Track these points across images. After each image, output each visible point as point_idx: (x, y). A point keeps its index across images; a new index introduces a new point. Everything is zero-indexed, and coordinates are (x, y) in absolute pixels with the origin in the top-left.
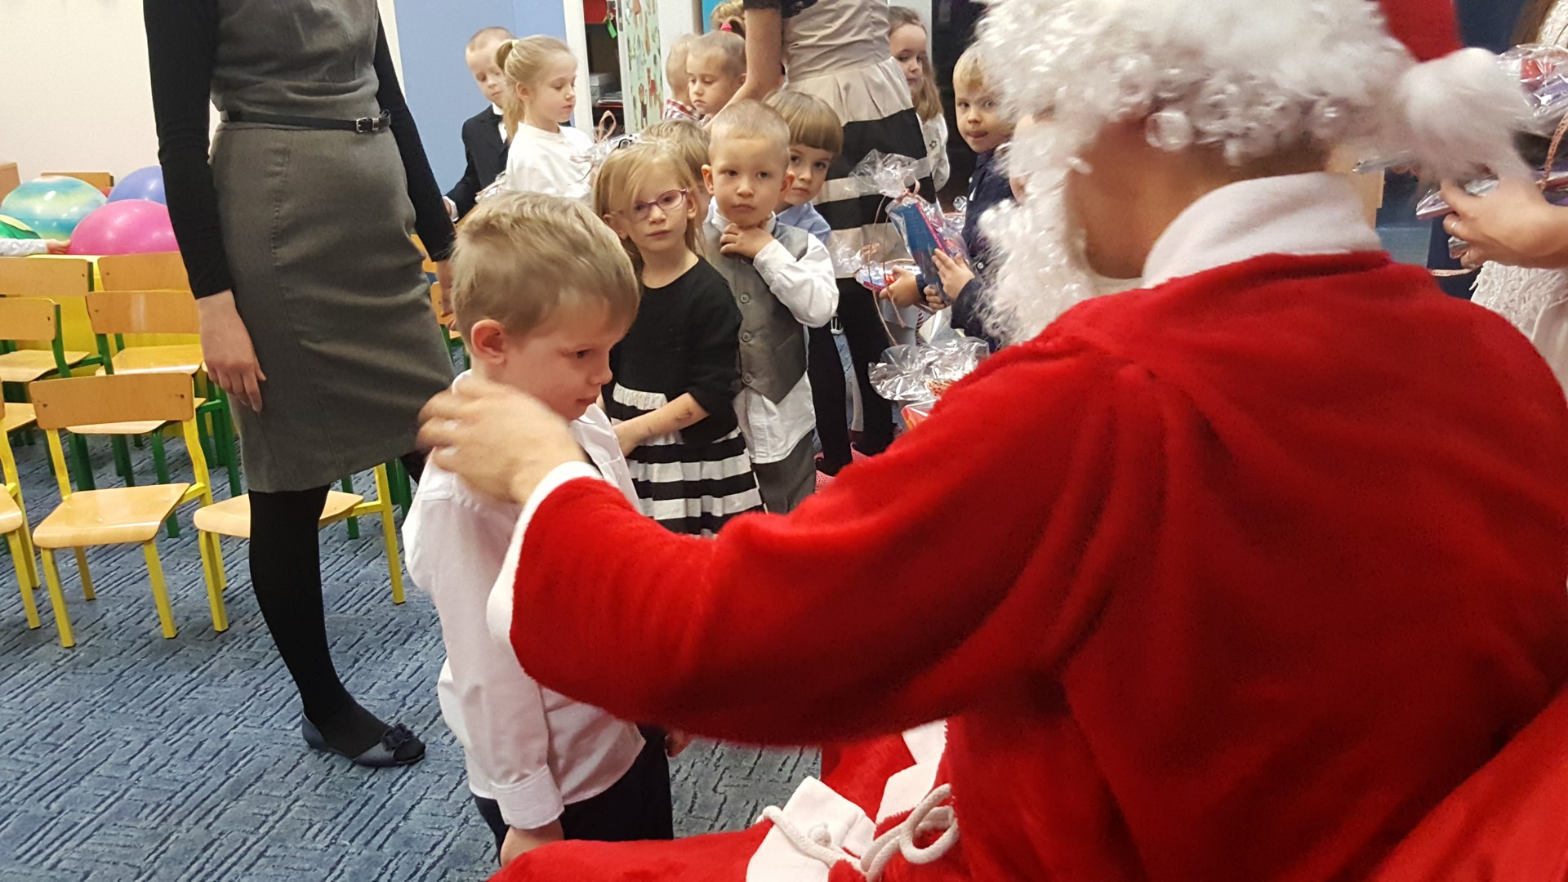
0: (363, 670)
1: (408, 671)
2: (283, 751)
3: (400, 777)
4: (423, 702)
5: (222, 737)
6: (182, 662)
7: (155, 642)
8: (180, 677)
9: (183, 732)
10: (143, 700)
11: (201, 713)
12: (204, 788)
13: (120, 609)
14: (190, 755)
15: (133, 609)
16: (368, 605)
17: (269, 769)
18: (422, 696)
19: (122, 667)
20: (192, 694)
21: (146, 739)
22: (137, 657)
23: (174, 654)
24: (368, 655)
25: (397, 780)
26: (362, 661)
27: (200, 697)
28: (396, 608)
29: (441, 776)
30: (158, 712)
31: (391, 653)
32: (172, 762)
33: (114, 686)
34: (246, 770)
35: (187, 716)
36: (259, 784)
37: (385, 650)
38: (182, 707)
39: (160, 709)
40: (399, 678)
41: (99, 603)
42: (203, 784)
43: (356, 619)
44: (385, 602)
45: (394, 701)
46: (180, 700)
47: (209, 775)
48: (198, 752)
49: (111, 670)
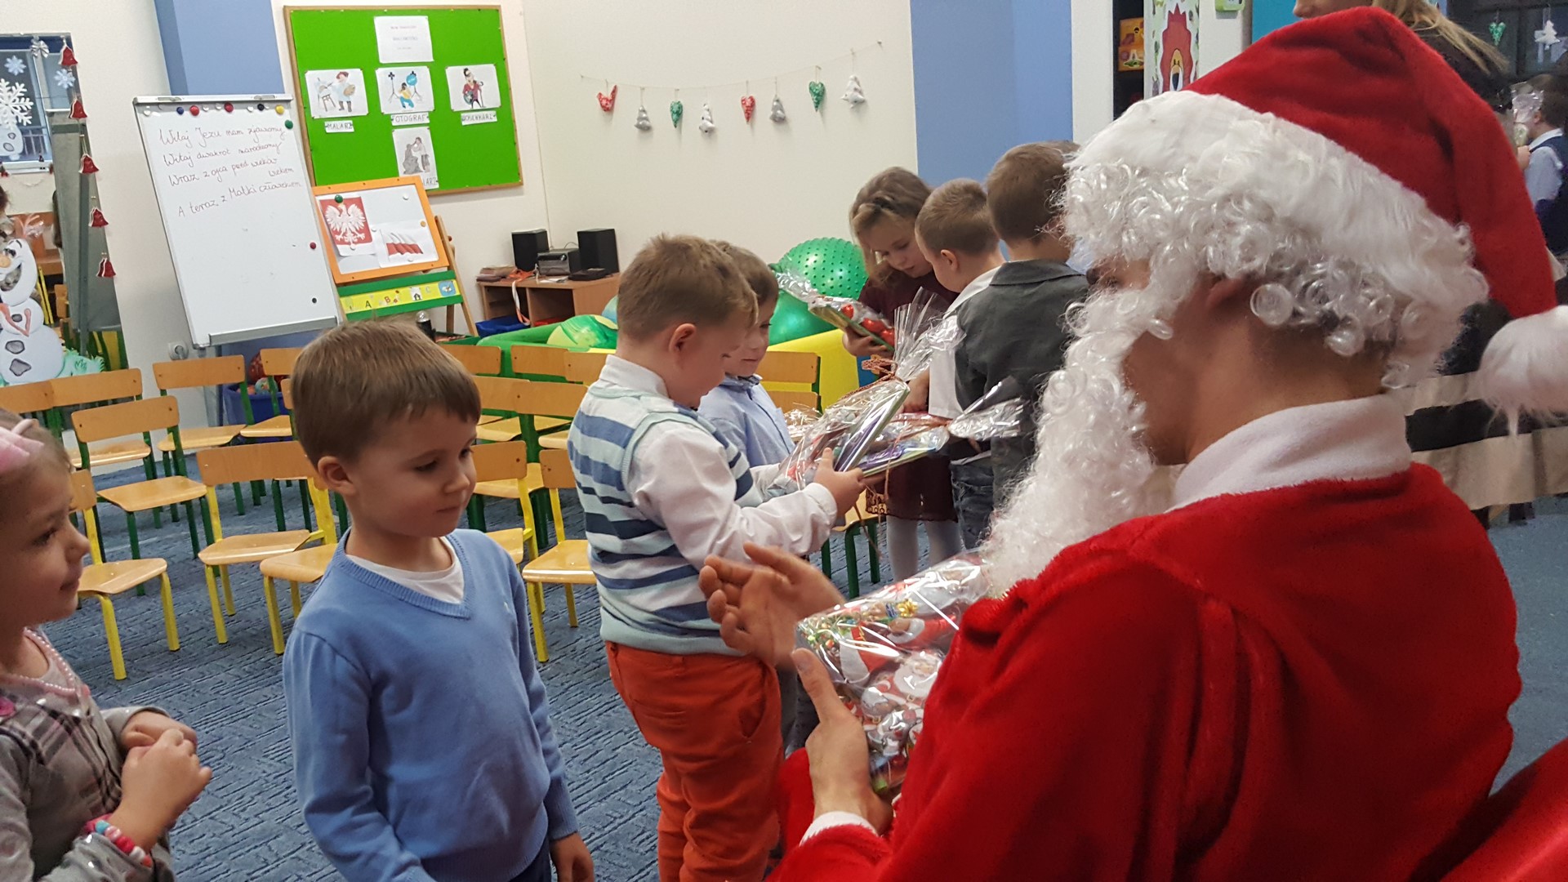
2: (650, 769)
5: (614, 750)
8: (606, 698)
9: (589, 741)
10: (573, 711)
11: (608, 728)
12: (582, 788)
13: (590, 637)
14: (585, 760)
17: (634, 782)
19: (571, 683)
21: (561, 742)
22: (585, 677)
27: (613, 715)
30: (579, 722)
32: (571, 763)
33: (560, 698)
34: (619, 779)
35: (598, 729)
36: (622, 792)
38: (598, 722)
39: (582, 720)
41: (579, 630)
42: (583, 784)
46: (600, 715)
47: (591, 777)
48: (592, 759)
49: (562, 684)
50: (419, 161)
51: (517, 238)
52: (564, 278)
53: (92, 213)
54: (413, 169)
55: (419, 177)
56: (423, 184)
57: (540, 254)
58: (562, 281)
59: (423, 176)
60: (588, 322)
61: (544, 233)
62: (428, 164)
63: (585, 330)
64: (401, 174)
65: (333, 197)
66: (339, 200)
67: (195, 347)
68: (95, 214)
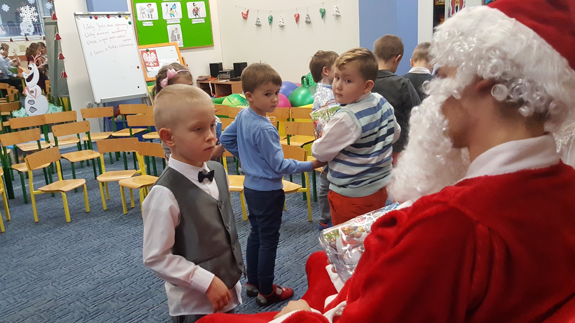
0: (290, 239)
1: (303, 242)
3: (285, 272)
4: (302, 252)
6: (245, 228)
7: (241, 221)
13: (237, 211)
15: (240, 211)
16: (301, 220)
18: (303, 250)
20: (243, 238)
23: (244, 225)
24: (294, 235)
25: (284, 273)
26: (292, 236)
28: (309, 222)
29: (296, 275)
31: (300, 236)
37: (299, 234)
40: (299, 243)
43: (296, 224)
44: (307, 220)
45: (294, 250)
50: (177, 37)
51: (211, 65)
52: (228, 80)
53: (59, 54)
54: (174, 40)
55: (176, 43)
56: (178, 45)
57: (219, 71)
58: (228, 81)
59: (178, 42)
60: (237, 96)
61: (221, 64)
62: (180, 38)
63: (236, 99)
64: (170, 42)
65: (145, 50)
66: (147, 51)
67: (96, 103)
68: (60, 55)
